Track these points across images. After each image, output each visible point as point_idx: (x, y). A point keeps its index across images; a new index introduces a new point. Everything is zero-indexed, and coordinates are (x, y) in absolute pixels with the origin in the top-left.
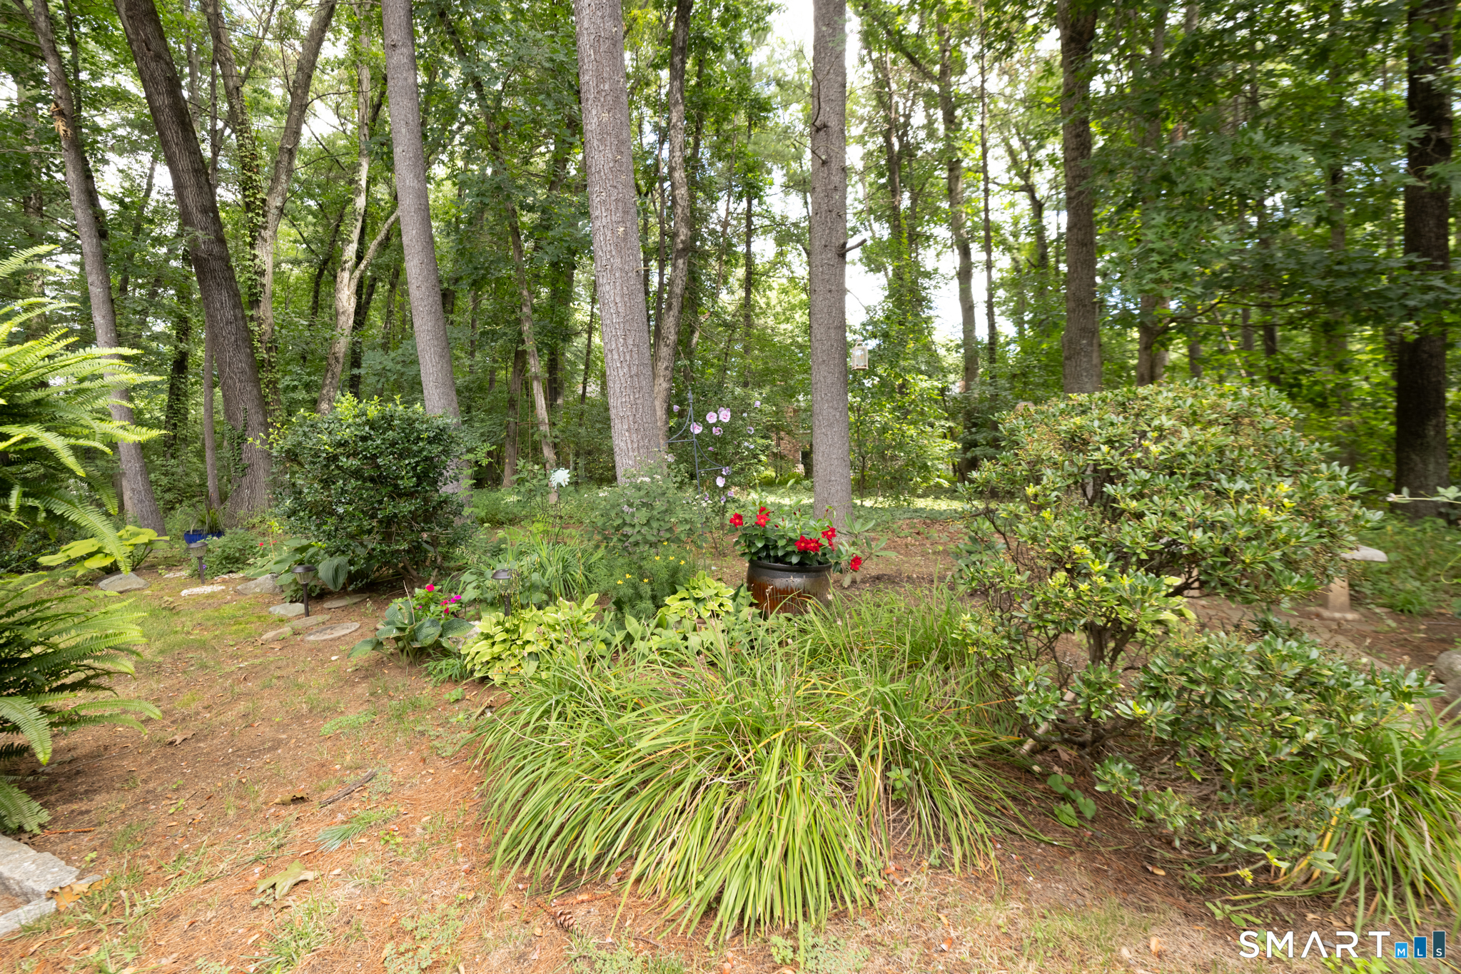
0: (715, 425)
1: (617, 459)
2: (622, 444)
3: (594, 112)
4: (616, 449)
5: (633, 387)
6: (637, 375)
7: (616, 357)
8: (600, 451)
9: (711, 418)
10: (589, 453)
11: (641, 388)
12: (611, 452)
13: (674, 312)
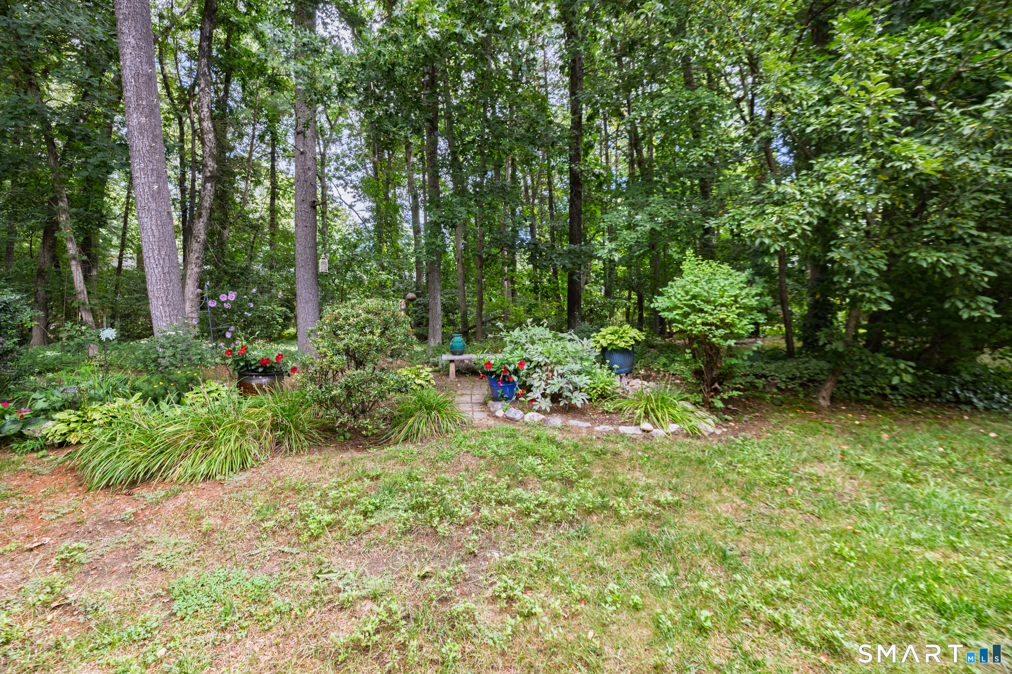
0: (226, 302)
1: (154, 322)
2: (158, 314)
3: (135, 116)
4: (153, 316)
5: (165, 279)
6: (168, 273)
7: (152, 261)
8: (137, 316)
9: (223, 298)
10: (128, 316)
11: (171, 281)
12: (148, 316)
13: (204, 219)
